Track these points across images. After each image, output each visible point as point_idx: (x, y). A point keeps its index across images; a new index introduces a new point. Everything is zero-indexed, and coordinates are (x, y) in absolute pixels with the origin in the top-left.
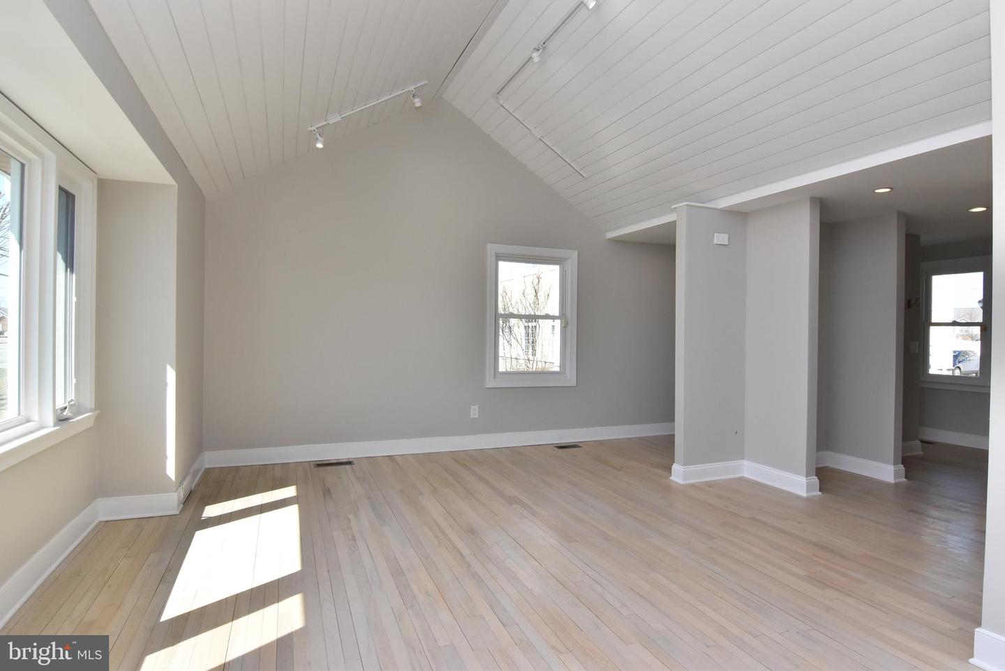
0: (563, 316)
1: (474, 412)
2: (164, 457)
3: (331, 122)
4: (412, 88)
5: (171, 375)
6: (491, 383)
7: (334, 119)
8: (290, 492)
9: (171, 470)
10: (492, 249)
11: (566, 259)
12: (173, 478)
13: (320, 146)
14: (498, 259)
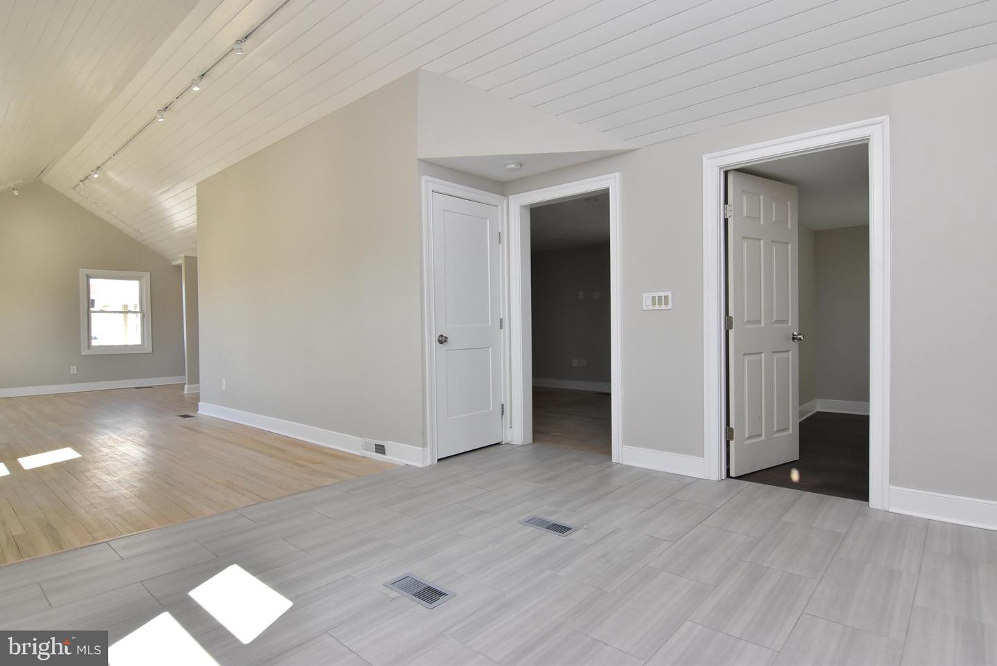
0: (142, 311)
1: (73, 370)
4: (11, 185)
6: (85, 352)
10: (84, 272)
11: (142, 277)
14: (88, 277)
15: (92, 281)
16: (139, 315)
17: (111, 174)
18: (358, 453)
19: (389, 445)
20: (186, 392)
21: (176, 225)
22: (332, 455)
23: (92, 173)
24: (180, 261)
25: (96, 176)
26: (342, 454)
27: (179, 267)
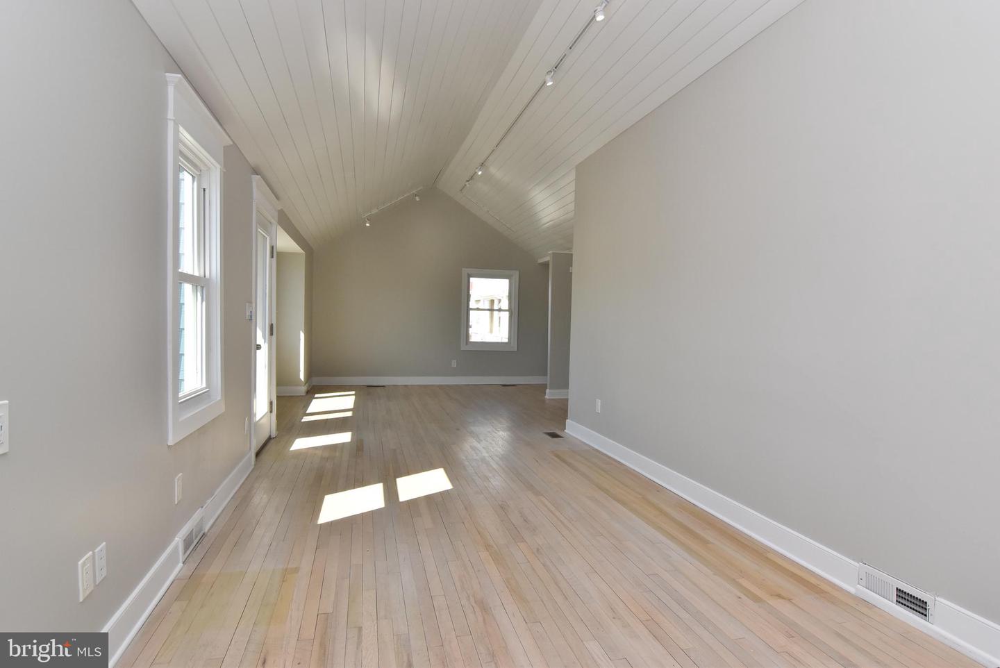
0: (510, 310)
1: (454, 364)
2: (299, 371)
3: (373, 213)
4: (414, 192)
5: (302, 336)
6: (464, 347)
7: (374, 211)
8: (353, 392)
9: (302, 377)
10: (465, 271)
11: (512, 276)
12: (303, 380)
13: (368, 225)
14: (469, 276)
15: (472, 280)
16: (507, 313)
17: (493, 170)
18: (852, 590)
19: (938, 604)
20: (547, 397)
21: (544, 220)
22: (793, 576)
23: (477, 171)
24: (547, 259)
25: (480, 173)
26: (813, 580)
27: (546, 265)
